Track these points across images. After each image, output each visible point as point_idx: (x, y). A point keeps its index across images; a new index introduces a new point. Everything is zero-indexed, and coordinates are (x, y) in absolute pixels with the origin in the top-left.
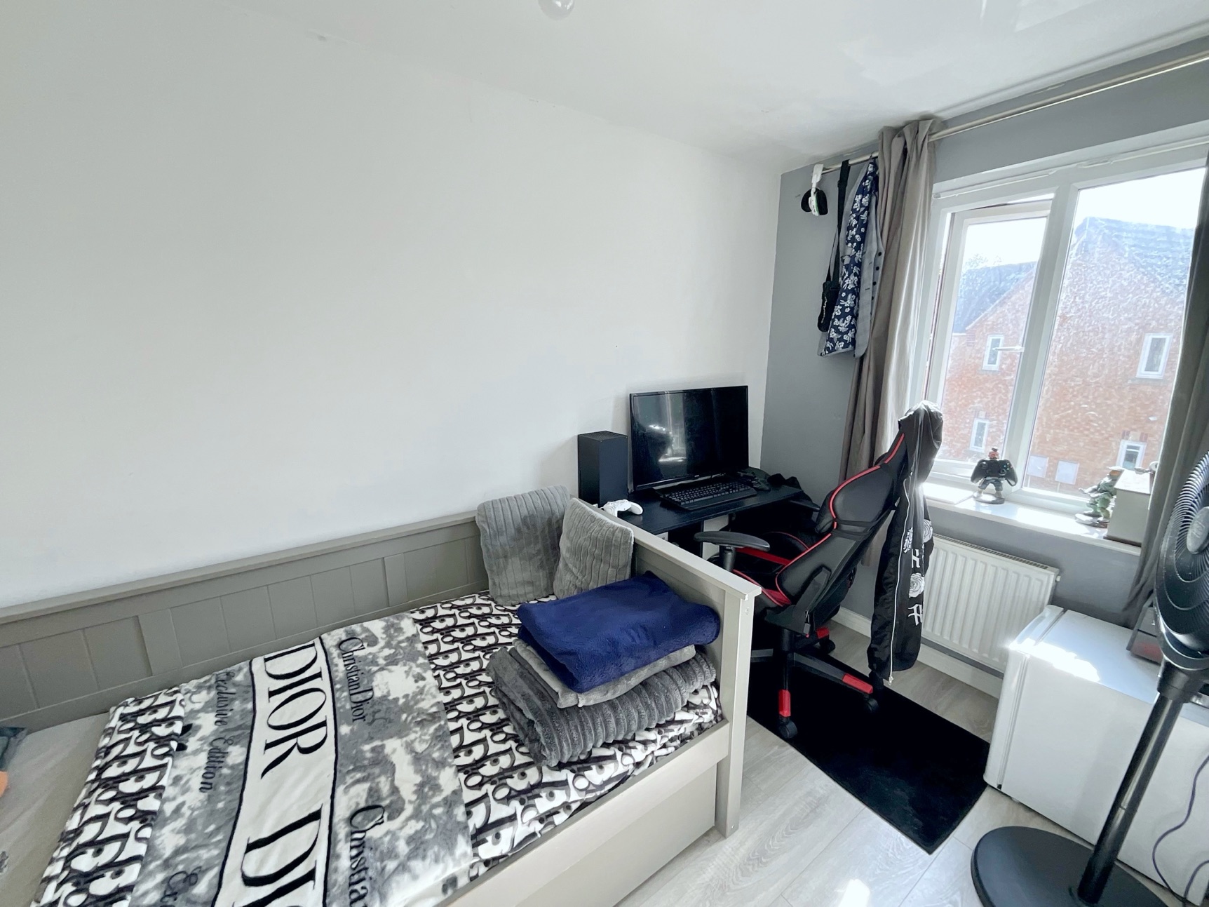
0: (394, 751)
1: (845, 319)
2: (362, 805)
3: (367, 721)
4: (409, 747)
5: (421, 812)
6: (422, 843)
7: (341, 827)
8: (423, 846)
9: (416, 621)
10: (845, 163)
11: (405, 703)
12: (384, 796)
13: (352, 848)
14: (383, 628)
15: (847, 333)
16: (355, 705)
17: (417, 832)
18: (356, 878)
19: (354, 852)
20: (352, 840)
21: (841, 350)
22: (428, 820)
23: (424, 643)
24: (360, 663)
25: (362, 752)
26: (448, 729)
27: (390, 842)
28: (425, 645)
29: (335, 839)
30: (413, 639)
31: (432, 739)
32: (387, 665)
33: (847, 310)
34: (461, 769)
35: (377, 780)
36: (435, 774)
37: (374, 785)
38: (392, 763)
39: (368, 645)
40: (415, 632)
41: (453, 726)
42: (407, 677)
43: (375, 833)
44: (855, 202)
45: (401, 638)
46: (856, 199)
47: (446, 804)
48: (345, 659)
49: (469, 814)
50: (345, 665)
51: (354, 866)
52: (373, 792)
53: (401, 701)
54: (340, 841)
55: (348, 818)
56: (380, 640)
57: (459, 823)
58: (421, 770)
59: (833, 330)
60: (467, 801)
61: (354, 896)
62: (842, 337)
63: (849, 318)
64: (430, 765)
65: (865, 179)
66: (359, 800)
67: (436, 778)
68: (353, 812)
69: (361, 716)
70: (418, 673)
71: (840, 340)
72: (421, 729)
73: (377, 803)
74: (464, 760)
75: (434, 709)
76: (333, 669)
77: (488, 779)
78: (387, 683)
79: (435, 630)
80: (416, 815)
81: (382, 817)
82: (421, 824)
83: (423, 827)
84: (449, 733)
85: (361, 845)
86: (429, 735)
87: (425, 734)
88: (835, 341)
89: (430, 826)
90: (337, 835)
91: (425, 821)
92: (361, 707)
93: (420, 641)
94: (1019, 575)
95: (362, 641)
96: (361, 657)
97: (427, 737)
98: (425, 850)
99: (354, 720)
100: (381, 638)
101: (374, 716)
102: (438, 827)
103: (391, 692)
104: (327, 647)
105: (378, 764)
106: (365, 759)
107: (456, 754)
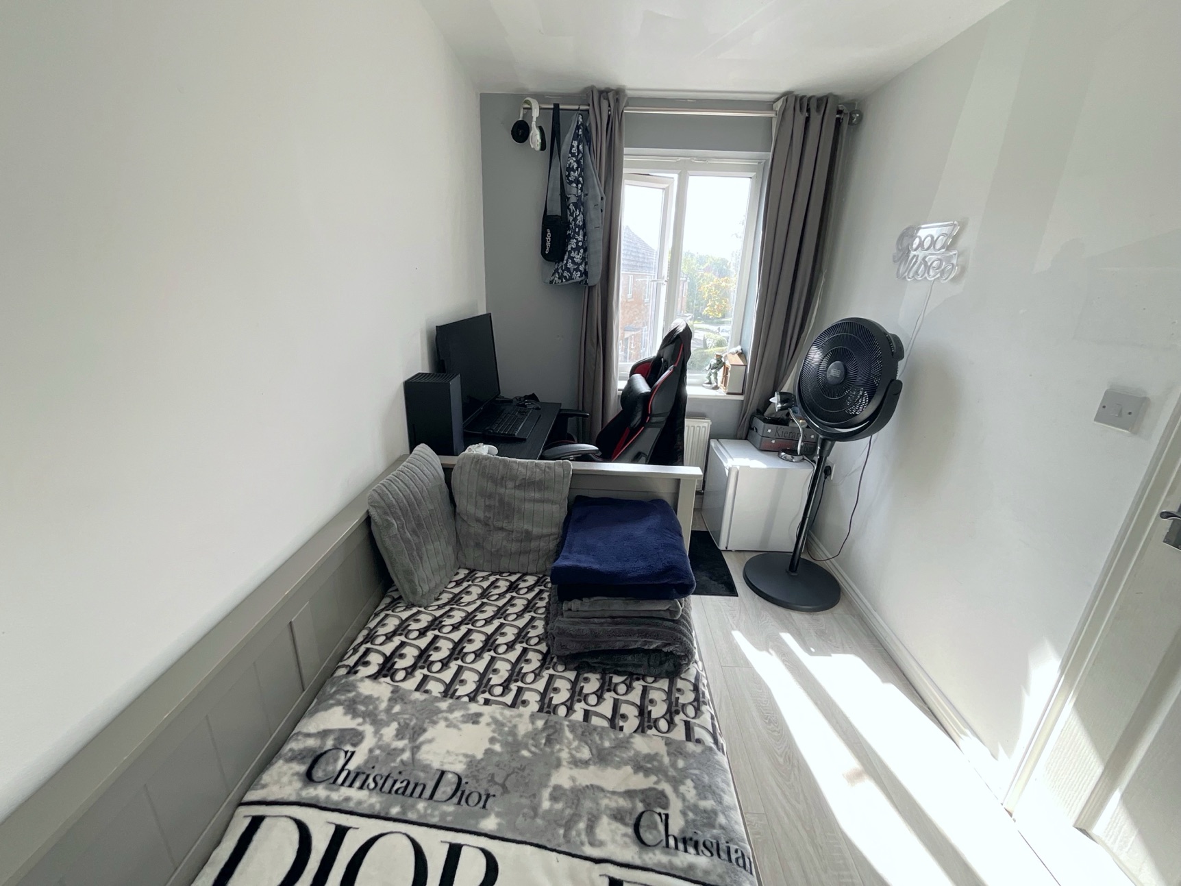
0: (573, 779)
1: (579, 252)
2: (630, 831)
3: (498, 794)
4: (576, 763)
5: (674, 777)
6: (710, 787)
7: (650, 858)
8: (714, 788)
9: (374, 677)
10: (556, 106)
11: (505, 744)
12: (630, 805)
13: (686, 851)
14: (345, 714)
15: (581, 264)
16: (455, 800)
17: (695, 788)
18: (724, 856)
19: (691, 850)
20: (677, 847)
21: (579, 279)
22: (686, 775)
23: (417, 689)
24: (376, 768)
25: (549, 811)
26: (579, 722)
27: (696, 814)
28: (422, 689)
29: (665, 867)
30: (397, 696)
31: (581, 740)
32: (413, 739)
33: (580, 244)
34: (641, 729)
35: (603, 807)
36: (631, 753)
37: (608, 812)
38: (587, 786)
39: (354, 745)
40: (391, 689)
41: (578, 716)
42: (459, 729)
43: (677, 825)
44: (572, 146)
45: (383, 705)
46: (573, 144)
47: (675, 755)
48: (348, 783)
49: (698, 741)
50: (361, 788)
51: (709, 854)
52: (618, 816)
53: (497, 747)
54: (670, 862)
55: (641, 848)
56: (360, 728)
57: (703, 752)
58: (620, 763)
59: (570, 261)
60: (683, 737)
61: (741, 861)
62: (578, 267)
63: (582, 251)
64: (618, 753)
65: (578, 128)
66: (620, 832)
67: (637, 754)
68: (637, 841)
69: (484, 798)
70: (463, 716)
71: (577, 270)
72: (558, 743)
73: (636, 815)
74: (632, 723)
75: (540, 724)
76: (351, 806)
77: (668, 715)
78: (448, 752)
79: (409, 670)
80: (676, 783)
81: (660, 814)
82: (689, 783)
83: (692, 780)
84: (585, 723)
85: (688, 842)
86: (574, 740)
87: (570, 743)
88: (572, 270)
89: (696, 775)
90: (660, 864)
91: (686, 777)
92: (467, 793)
93: (410, 691)
94: (694, 427)
95: (337, 748)
96: (367, 762)
97: (575, 744)
98: (717, 788)
99: (484, 807)
100: (359, 725)
101: (496, 783)
102: (700, 769)
103: (470, 753)
104: (293, 798)
105: (579, 800)
106: (563, 810)
107: (618, 728)
